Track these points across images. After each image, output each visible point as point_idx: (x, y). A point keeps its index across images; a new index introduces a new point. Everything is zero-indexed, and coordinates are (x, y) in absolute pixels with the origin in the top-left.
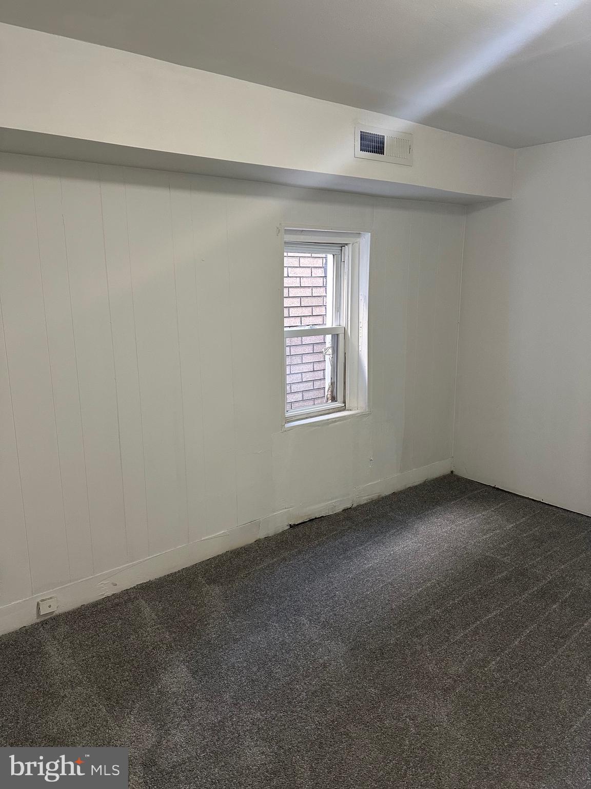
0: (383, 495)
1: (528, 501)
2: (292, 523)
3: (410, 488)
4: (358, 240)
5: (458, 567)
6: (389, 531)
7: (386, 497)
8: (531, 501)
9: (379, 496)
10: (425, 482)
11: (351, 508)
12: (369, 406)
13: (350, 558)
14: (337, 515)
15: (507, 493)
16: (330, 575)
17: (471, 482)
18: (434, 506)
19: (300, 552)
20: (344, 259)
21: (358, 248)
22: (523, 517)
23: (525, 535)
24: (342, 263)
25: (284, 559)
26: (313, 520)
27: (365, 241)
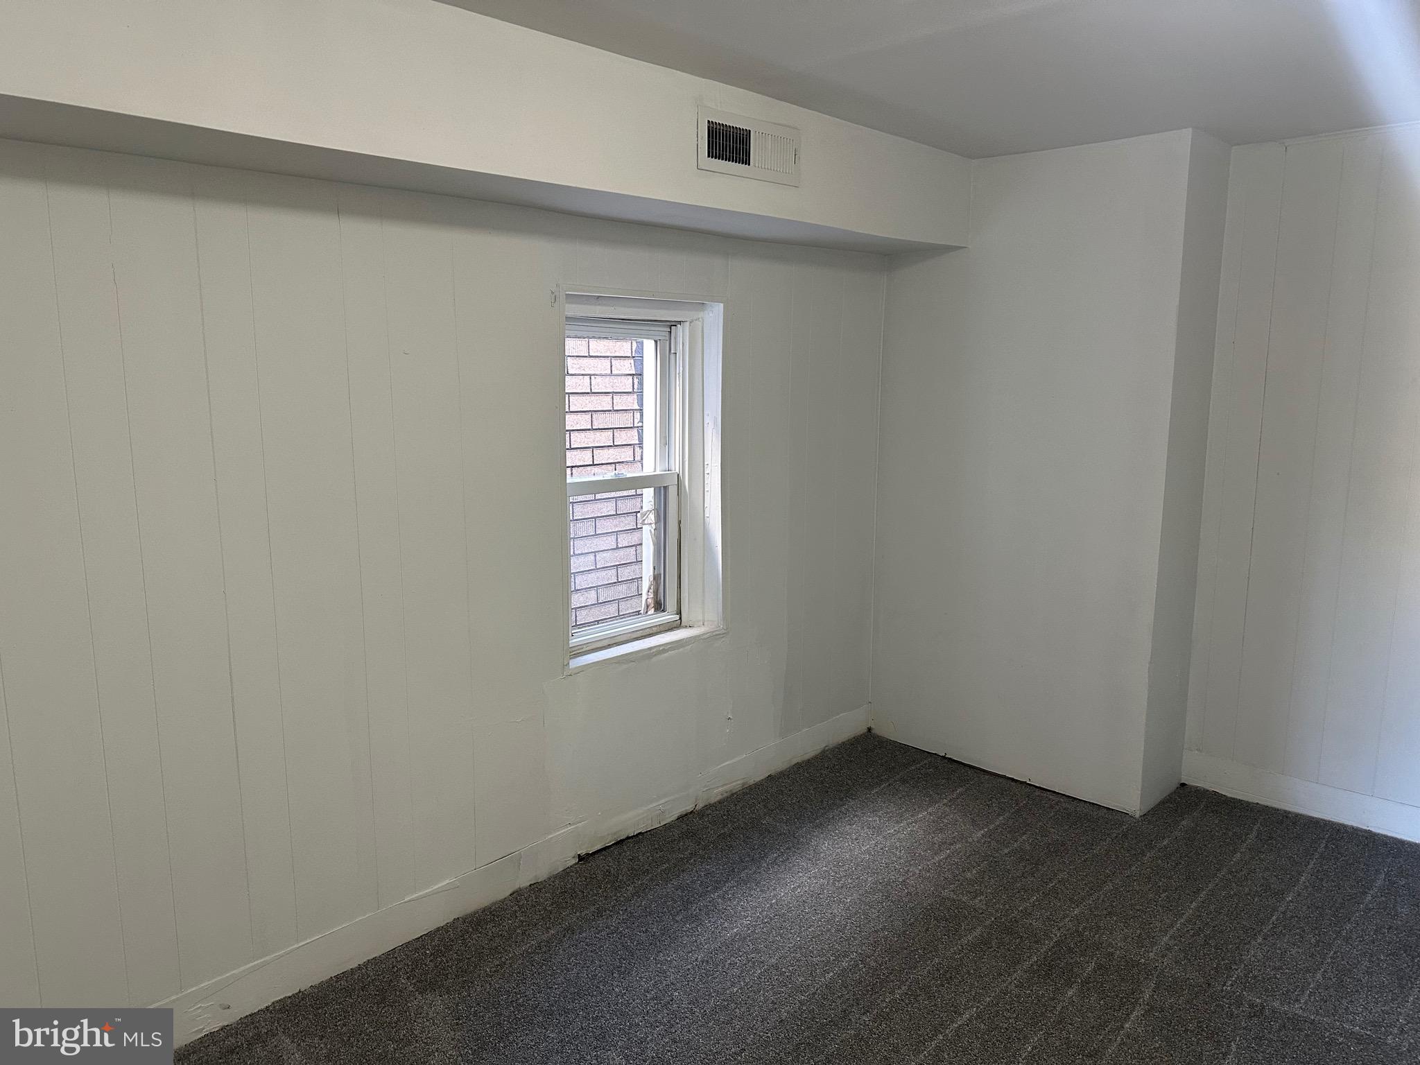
0: (751, 782)
1: (1004, 781)
2: (583, 852)
3: (798, 766)
4: (701, 314)
5: (896, 923)
6: (766, 855)
7: (758, 785)
8: (1010, 782)
9: (744, 784)
10: (824, 752)
11: (692, 812)
12: (724, 619)
13: (696, 918)
14: (668, 827)
15: (967, 769)
16: (661, 957)
17: (905, 748)
18: (841, 799)
19: (599, 913)
20: (676, 350)
21: (700, 329)
22: (999, 815)
23: (1006, 851)
24: (672, 356)
25: (570, 930)
26: (622, 841)
27: (713, 319)
